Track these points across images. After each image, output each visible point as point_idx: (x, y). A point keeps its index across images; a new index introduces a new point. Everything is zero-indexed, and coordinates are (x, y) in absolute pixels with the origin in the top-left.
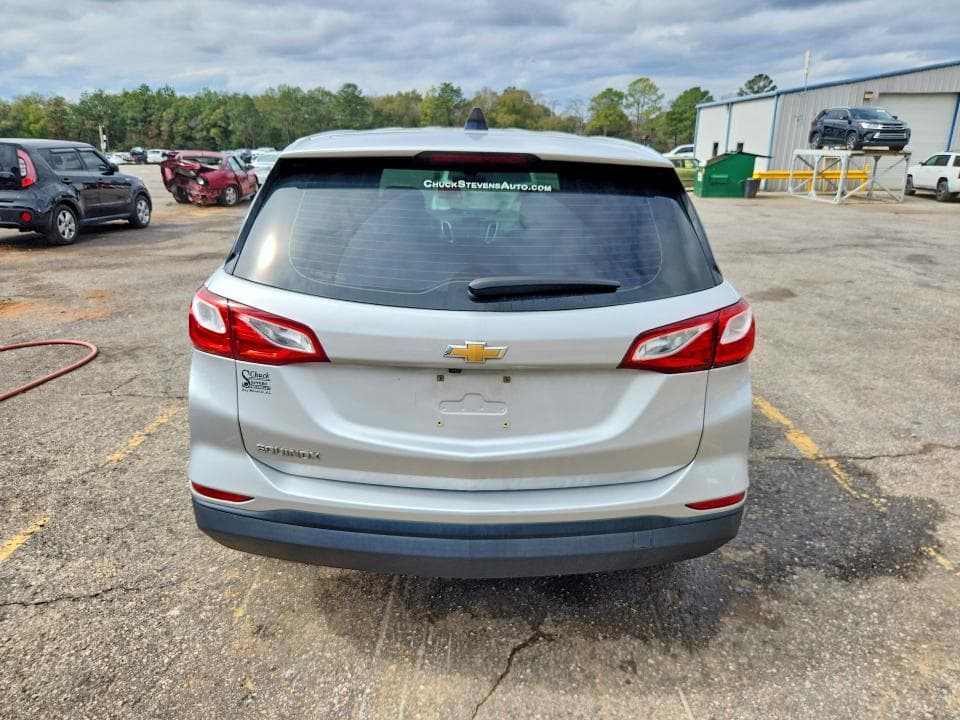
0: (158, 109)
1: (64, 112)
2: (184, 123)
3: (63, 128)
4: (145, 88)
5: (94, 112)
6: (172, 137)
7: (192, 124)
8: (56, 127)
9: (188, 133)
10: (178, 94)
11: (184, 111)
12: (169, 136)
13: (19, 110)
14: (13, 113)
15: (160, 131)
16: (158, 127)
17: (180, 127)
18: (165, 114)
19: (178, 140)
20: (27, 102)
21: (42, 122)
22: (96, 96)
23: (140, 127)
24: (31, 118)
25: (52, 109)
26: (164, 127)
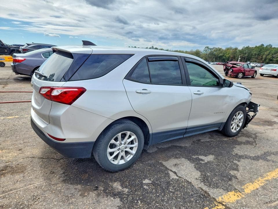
0: (264, 52)
1: (236, 52)
2: (271, 56)
3: (234, 56)
4: (263, 45)
5: (244, 52)
6: (265, 60)
7: (274, 56)
8: (232, 56)
9: (272, 59)
10: (273, 47)
11: (273, 52)
12: (265, 59)
13: (225, 51)
14: (224, 52)
15: (262, 58)
16: (262, 57)
17: (269, 57)
18: (266, 52)
19: (267, 61)
20: (228, 49)
21: (229, 54)
22: (247, 47)
23: (256, 56)
24: (227, 53)
25: (233, 51)
26: (264, 57)
